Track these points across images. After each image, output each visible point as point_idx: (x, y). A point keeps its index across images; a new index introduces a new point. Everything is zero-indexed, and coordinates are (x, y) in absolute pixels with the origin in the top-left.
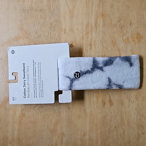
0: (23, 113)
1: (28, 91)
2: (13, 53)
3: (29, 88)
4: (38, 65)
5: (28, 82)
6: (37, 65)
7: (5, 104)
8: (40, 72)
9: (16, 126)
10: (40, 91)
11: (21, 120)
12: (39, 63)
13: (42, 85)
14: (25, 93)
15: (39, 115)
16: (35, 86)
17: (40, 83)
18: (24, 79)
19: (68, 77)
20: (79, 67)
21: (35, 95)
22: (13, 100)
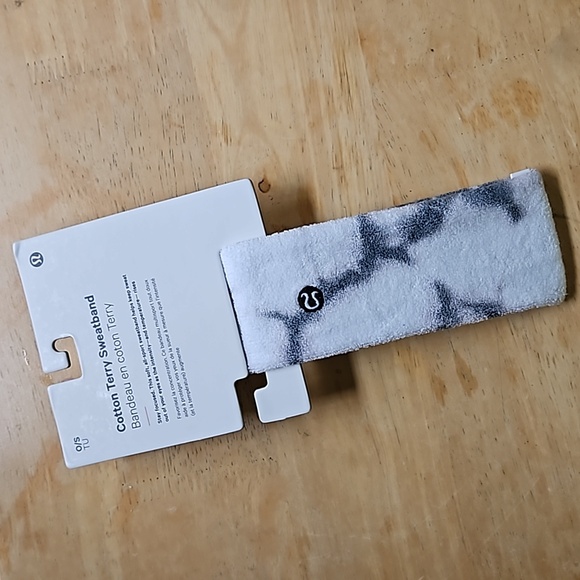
0: (128, 490)
1: (131, 400)
2: (39, 264)
3: (129, 391)
4: (148, 289)
5: (123, 365)
6: (142, 294)
7: (50, 470)
8: (159, 319)
9: (114, 548)
10: (178, 393)
11: (126, 521)
12: (150, 282)
13: (179, 367)
14: (118, 412)
15: (195, 487)
16: (153, 377)
17: (170, 361)
18: (105, 359)
19: (277, 315)
20: (309, 268)
21: (161, 411)
22: (79, 448)
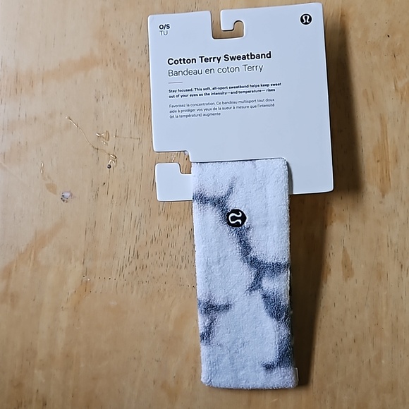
1: (189, 72)
2: (302, 20)
3: (197, 72)
4: (267, 100)
5: (216, 71)
6: (265, 95)
8: (244, 105)
10: (188, 108)
12: (272, 103)
13: (207, 112)
14: (182, 62)
16: (203, 92)
17: (212, 107)
18: (223, 58)
19: (230, 191)
21: (178, 93)
22: (162, 27)
